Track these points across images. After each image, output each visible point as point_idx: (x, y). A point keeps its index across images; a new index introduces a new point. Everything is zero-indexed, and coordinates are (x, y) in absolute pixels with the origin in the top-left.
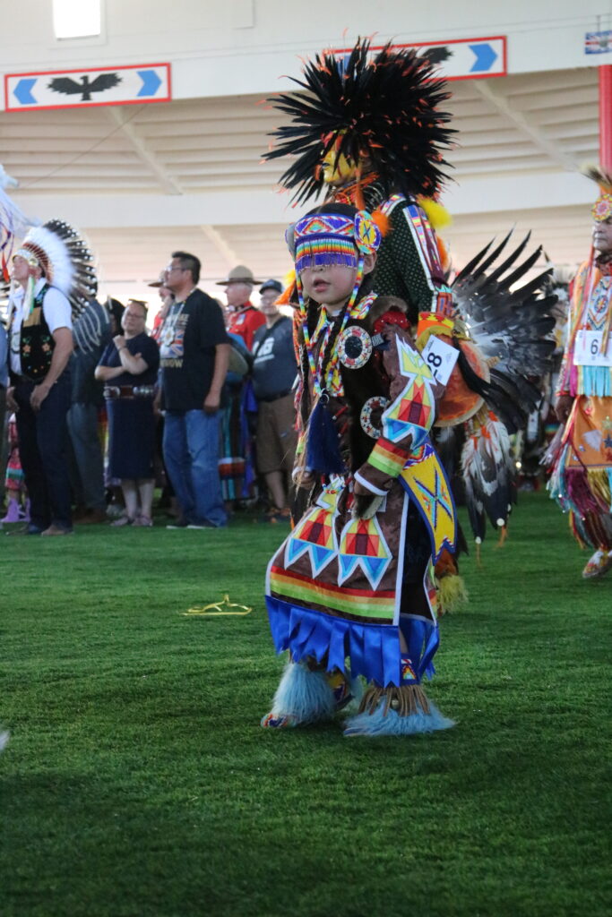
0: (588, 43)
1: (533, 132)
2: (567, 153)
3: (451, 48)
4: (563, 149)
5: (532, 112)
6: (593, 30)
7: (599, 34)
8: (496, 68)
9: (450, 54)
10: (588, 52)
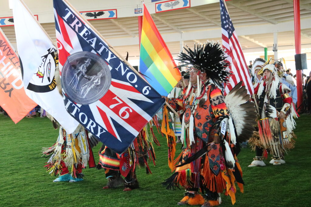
0: (135, 11)
1: (124, 29)
2: (132, 33)
3: (104, 12)
4: (131, 32)
5: (124, 25)
6: (136, 8)
7: (137, 9)
8: (115, 16)
9: (104, 13)
10: (135, 13)
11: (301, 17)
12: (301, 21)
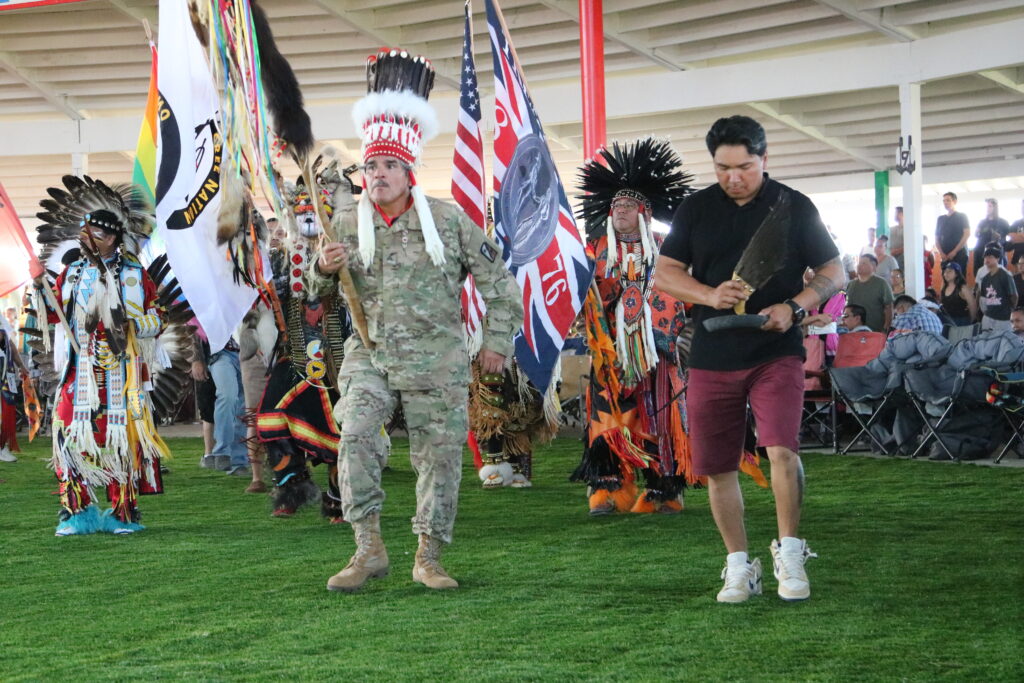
11: (607, 69)
12: (608, 82)
